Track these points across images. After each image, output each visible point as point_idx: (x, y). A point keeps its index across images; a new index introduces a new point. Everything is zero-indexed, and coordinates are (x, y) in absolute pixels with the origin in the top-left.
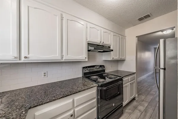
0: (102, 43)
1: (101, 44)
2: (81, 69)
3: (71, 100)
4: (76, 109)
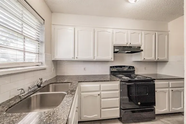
0: (129, 44)
3: (99, 85)
4: (102, 93)
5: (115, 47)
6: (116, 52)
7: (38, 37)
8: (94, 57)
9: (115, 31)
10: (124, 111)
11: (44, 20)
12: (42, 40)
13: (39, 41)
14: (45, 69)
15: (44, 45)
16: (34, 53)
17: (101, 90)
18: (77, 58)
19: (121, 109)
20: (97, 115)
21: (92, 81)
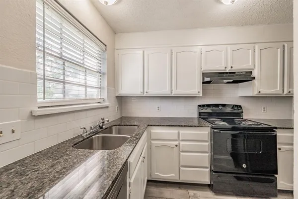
0: (230, 68)
1: (227, 71)
2: (197, 107)
3: (177, 132)
4: (182, 143)
5: (205, 75)
6: (209, 82)
7: (99, 68)
8: (172, 91)
9: (204, 49)
10: (217, 175)
11: (106, 46)
12: (104, 72)
13: (100, 73)
14: (107, 107)
15: (106, 76)
16: (96, 87)
17: (181, 139)
18: (147, 92)
19: (211, 171)
20: (174, 175)
21: (167, 126)
